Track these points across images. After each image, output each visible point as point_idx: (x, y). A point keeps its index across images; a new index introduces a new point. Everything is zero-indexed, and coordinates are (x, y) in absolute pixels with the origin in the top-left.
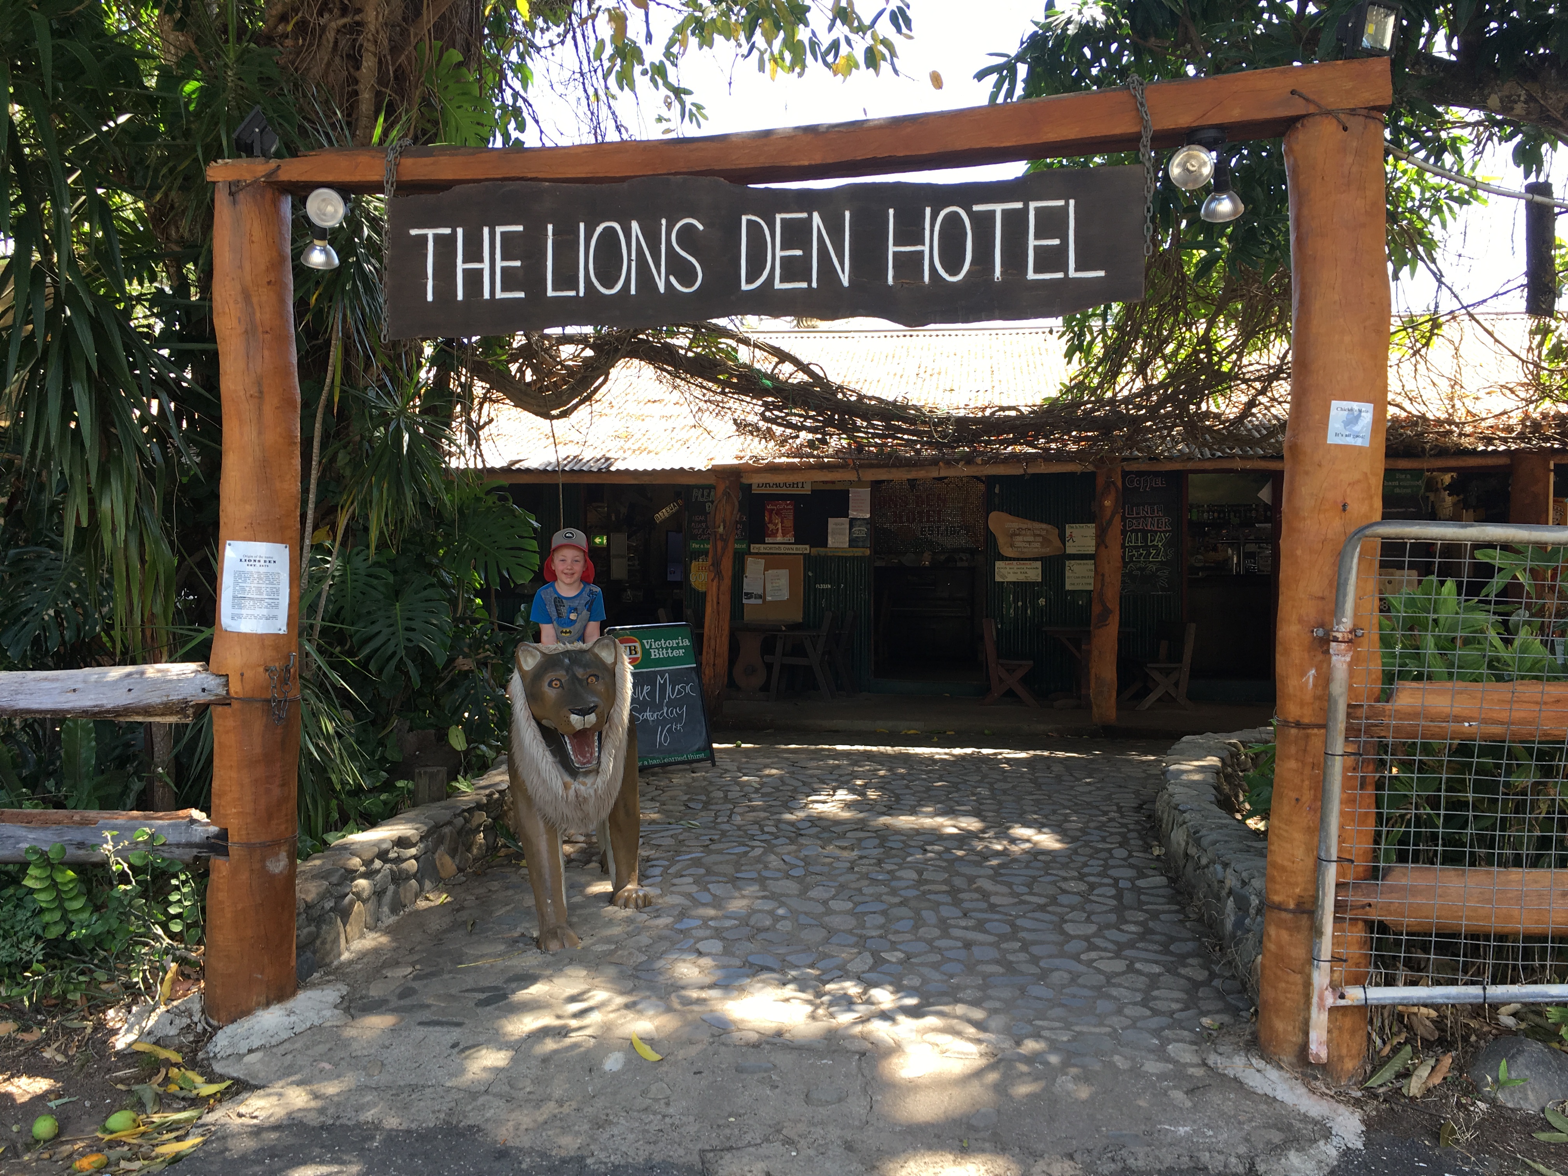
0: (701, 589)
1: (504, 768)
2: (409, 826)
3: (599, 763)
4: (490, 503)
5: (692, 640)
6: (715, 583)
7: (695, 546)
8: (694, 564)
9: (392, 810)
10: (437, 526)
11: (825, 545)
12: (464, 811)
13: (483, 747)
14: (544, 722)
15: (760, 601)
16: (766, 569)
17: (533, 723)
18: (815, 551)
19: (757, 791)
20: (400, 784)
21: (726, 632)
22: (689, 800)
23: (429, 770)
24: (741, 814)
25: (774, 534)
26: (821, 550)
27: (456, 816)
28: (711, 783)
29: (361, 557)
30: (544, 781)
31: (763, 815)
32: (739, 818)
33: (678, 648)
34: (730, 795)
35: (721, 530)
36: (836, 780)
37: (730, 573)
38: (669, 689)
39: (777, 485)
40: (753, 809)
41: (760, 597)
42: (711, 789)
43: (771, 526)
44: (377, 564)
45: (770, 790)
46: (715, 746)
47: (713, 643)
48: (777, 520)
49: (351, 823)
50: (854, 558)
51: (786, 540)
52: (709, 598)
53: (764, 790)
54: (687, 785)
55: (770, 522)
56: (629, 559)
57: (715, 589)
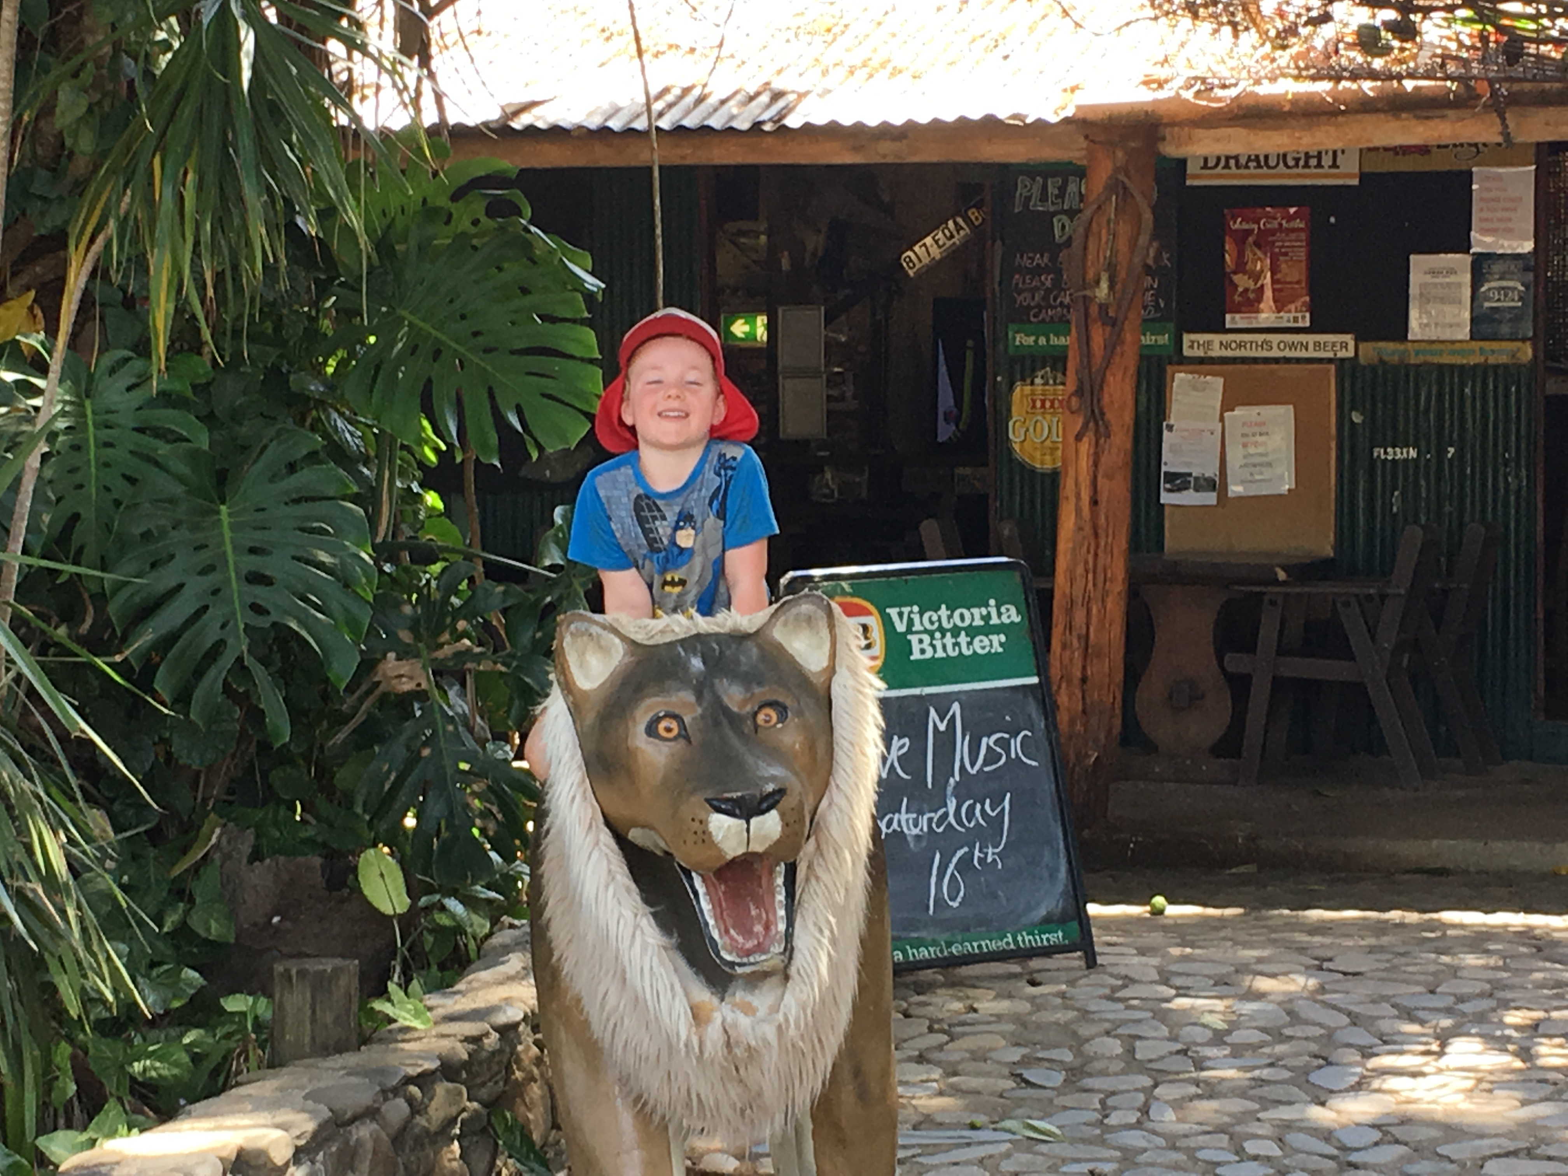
0: (1043, 463)
1: (517, 961)
2: (264, 1117)
3: (789, 951)
4: (465, 225)
5: (1026, 610)
6: (1085, 447)
7: (1023, 340)
8: (1020, 391)
9: (215, 1072)
10: (323, 291)
11: (1400, 331)
12: (409, 1080)
13: (454, 905)
14: (635, 835)
15: (1211, 498)
16: (1228, 405)
17: (606, 837)
18: (1371, 351)
19: (1218, 1038)
20: (234, 1004)
21: (1118, 586)
22: (1026, 1062)
23: (313, 966)
24: (1177, 1105)
25: (1251, 304)
26: (1389, 349)
27: (388, 1093)
28: (1085, 1014)
29: (125, 378)
30: (637, 1001)
31: (1236, 1105)
32: (1170, 1115)
33: (988, 629)
34: (1143, 1051)
35: (1102, 291)
36: (1448, 1011)
37: (1128, 417)
38: (962, 747)
39: (1260, 161)
40: (1211, 1091)
41: (1209, 485)
42: (1085, 1031)
43: (1242, 281)
44: (166, 398)
45: (1256, 1037)
46: (1093, 909)
47: (1080, 616)
48: (1262, 264)
49: (112, 1109)
50: (1483, 371)
51: (1286, 319)
52: (1068, 487)
53: (1237, 1037)
54: (1017, 1019)
55: (1241, 267)
56: (832, 381)
57: (1084, 463)
